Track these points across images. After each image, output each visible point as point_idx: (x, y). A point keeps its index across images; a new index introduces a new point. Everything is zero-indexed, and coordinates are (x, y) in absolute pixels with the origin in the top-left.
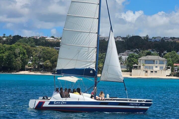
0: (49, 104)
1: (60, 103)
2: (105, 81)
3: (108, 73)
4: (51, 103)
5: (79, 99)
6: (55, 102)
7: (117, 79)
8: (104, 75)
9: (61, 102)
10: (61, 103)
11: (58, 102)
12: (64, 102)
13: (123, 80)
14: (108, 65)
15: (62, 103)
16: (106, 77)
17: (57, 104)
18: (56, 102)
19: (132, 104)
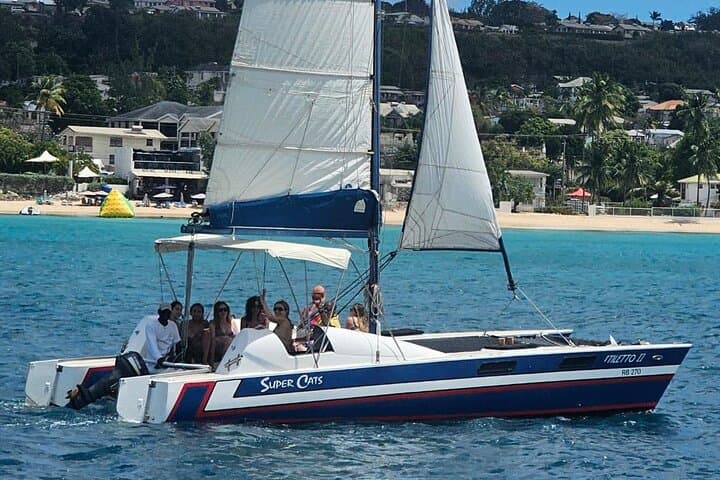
0: (235, 397)
1: (292, 383)
2: (421, 250)
3: (443, 209)
4: (248, 387)
5: (378, 355)
6: (266, 382)
7: (475, 235)
8: (420, 223)
9: (295, 377)
10: (295, 383)
11: (281, 378)
12: (310, 375)
13: (500, 240)
14: (441, 169)
15: (302, 382)
16: (428, 228)
17: (280, 391)
18: (273, 379)
19: (614, 360)
